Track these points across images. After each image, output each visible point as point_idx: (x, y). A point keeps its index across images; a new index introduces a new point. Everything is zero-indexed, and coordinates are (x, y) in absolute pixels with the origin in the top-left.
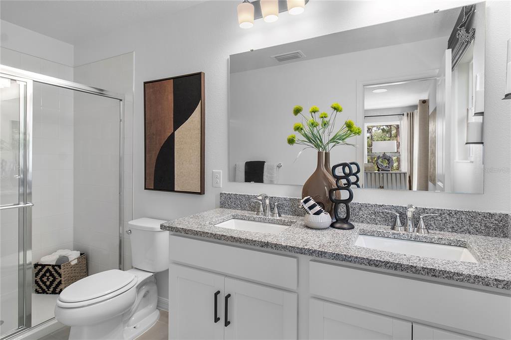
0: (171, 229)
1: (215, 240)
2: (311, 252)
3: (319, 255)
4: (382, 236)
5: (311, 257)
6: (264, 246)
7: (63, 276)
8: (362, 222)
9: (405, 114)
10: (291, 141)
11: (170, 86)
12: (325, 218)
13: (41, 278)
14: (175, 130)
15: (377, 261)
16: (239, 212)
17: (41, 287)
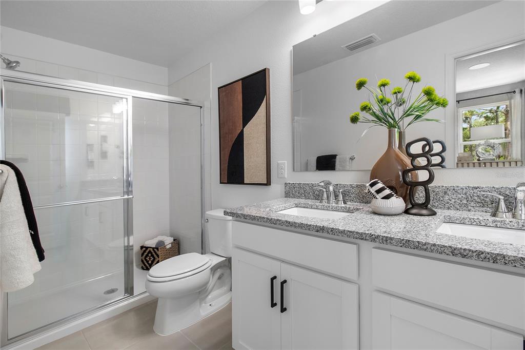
0: (232, 214)
1: (270, 225)
2: (373, 238)
3: (385, 241)
4: (477, 225)
5: (373, 244)
6: (320, 231)
7: (160, 257)
8: (449, 208)
9: (518, 91)
10: (354, 120)
11: (239, 88)
12: (397, 203)
13: (145, 258)
14: (244, 127)
15: (465, 250)
16: (303, 201)
17: (145, 265)
